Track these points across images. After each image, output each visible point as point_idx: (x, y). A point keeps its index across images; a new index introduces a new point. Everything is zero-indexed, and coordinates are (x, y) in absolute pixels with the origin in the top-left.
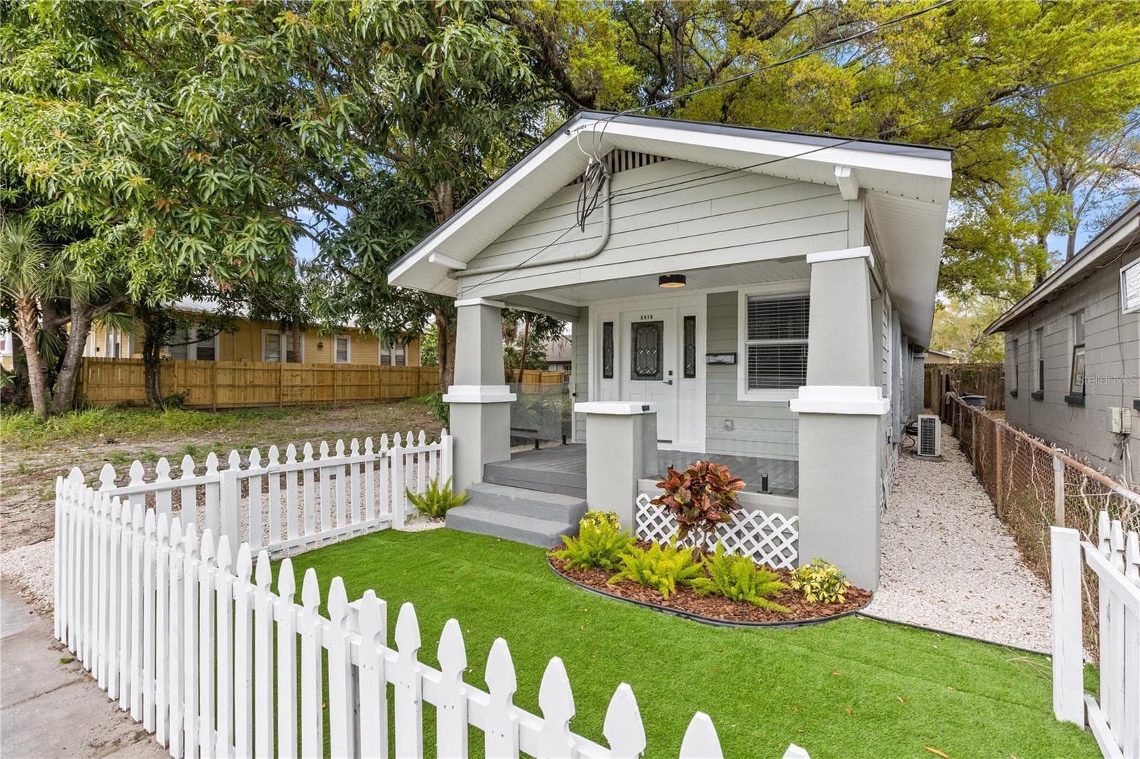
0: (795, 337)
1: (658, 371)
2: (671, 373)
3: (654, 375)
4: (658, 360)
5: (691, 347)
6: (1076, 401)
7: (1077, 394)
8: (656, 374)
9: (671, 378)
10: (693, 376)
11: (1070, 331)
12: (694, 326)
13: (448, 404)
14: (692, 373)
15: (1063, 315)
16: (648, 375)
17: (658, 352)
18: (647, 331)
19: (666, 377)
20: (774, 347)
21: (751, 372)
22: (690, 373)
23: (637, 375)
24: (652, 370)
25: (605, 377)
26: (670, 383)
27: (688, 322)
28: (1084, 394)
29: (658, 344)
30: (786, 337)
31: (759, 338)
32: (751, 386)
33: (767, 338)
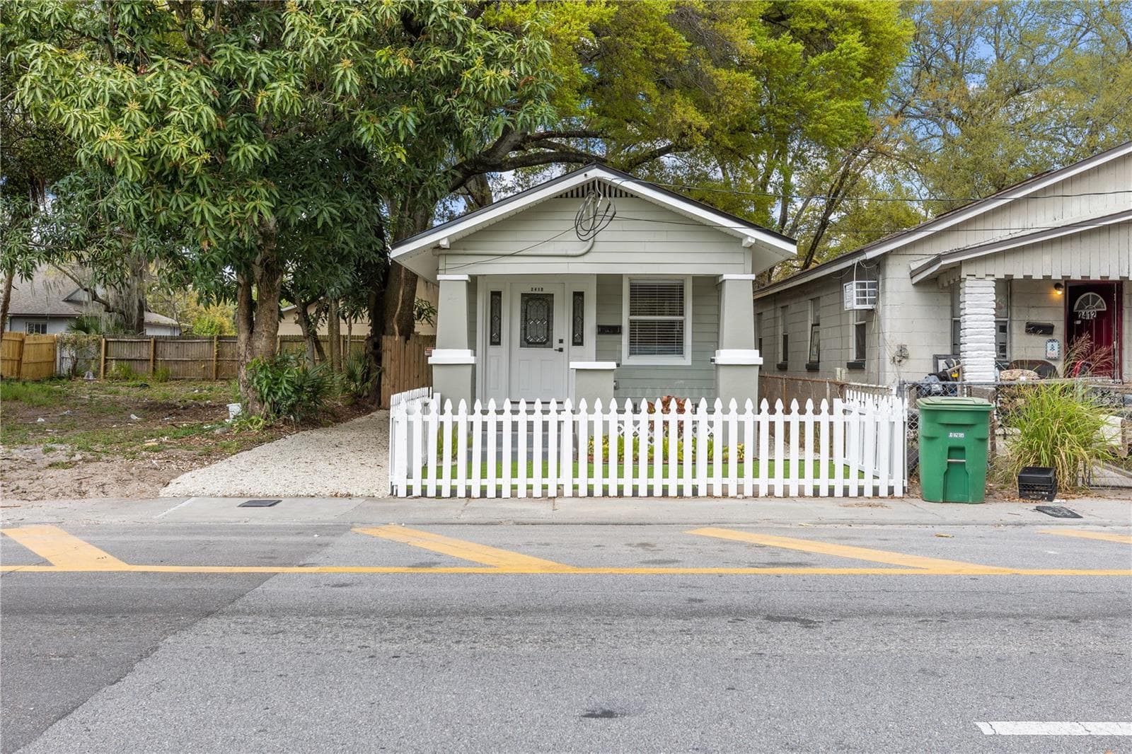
0: (670, 315)
1: (548, 340)
2: (561, 341)
3: (544, 343)
4: (548, 330)
5: (579, 319)
6: (813, 368)
7: (815, 362)
8: (546, 342)
9: (561, 346)
10: (581, 344)
11: (809, 312)
12: (583, 301)
13: (431, 365)
14: (580, 341)
15: (804, 299)
16: (538, 343)
17: (548, 322)
18: (538, 303)
19: (556, 345)
20: (653, 322)
21: (632, 342)
22: (578, 341)
23: (527, 342)
24: (542, 338)
25: (492, 343)
26: (561, 350)
27: (577, 297)
28: (819, 361)
29: (548, 316)
30: (663, 315)
31: (639, 315)
32: (632, 353)
33: (647, 315)
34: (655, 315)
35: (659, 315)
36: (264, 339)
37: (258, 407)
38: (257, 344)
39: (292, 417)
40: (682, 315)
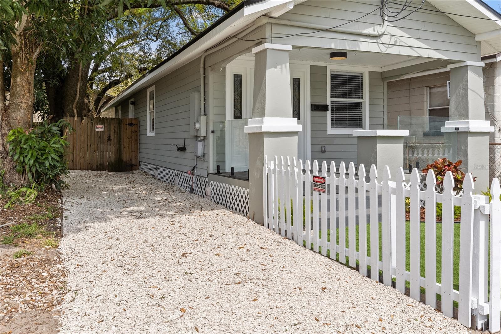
0: (355, 98)
12: (299, 85)
20: (345, 103)
21: (333, 118)
25: (235, 117)
31: (336, 97)
32: (332, 126)
33: (341, 97)
34: (346, 98)
35: (349, 98)
36: (22, 110)
37: (17, 177)
38: (14, 115)
39: (54, 186)
40: (362, 98)
